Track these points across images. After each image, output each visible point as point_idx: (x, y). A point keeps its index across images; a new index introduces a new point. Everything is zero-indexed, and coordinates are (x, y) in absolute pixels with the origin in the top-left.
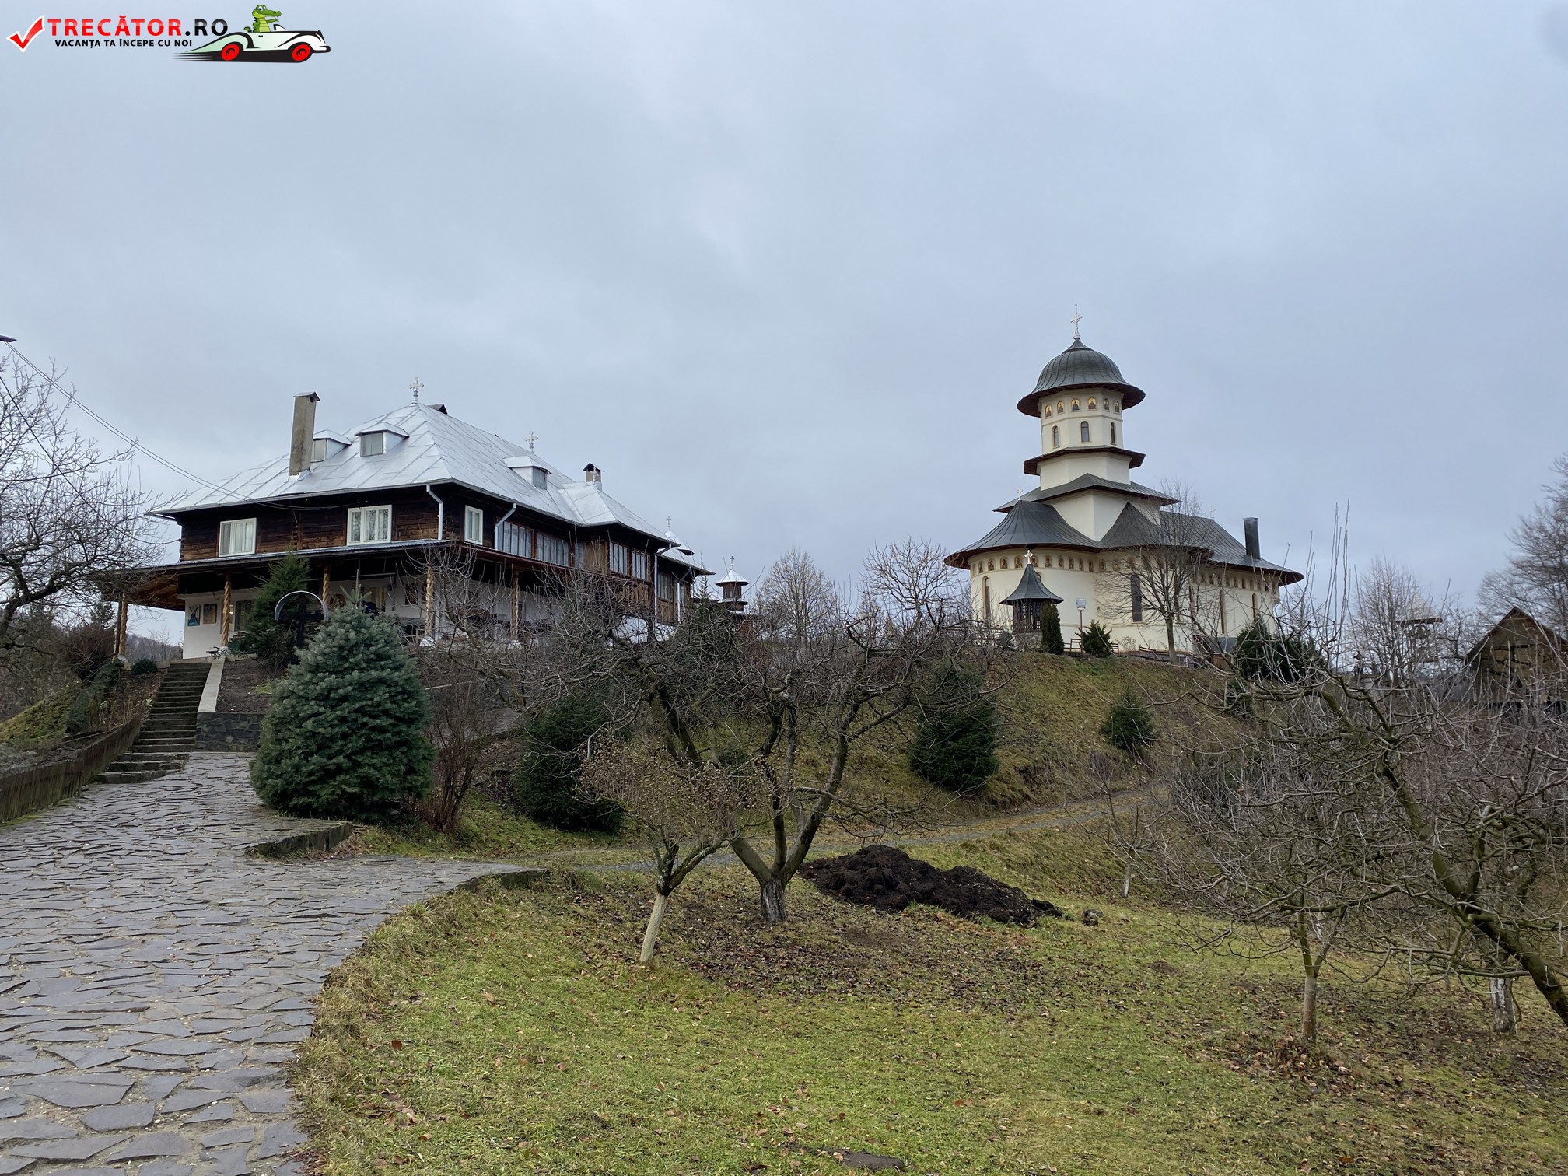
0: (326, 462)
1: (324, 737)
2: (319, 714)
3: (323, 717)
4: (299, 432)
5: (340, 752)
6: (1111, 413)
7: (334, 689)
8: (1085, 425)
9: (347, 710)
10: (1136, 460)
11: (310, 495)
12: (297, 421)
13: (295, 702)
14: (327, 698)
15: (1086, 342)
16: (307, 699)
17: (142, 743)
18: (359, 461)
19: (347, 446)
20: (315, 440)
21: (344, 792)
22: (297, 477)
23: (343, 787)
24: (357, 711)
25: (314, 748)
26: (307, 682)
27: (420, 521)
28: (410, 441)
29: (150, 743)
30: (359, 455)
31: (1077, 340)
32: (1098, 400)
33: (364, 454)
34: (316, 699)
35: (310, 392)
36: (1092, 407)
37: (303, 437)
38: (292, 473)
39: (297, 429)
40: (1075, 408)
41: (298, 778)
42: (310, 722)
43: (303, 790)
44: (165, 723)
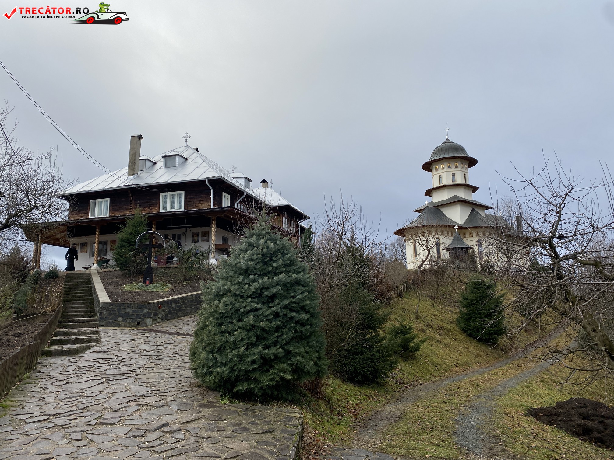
0: (145, 171)
1: (263, 329)
2: (257, 310)
3: (260, 312)
4: (133, 154)
5: (276, 343)
6: (464, 170)
7: (266, 288)
8: (453, 174)
9: (279, 306)
10: (474, 189)
11: (141, 186)
12: (131, 149)
13: (232, 299)
14: (260, 295)
15: (451, 139)
16: (242, 297)
17: (64, 322)
18: (163, 170)
19: (155, 163)
20: (141, 159)
21: (282, 378)
22: (132, 177)
23: (282, 374)
24: (286, 307)
25: (254, 339)
26: (239, 283)
27: (200, 199)
28: (189, 161)
29: (70, 322)
30: (163, 167)
31: (448, 138)
32: (459, 164)
33: (166, 166)
34: (250, 297)
35: (139, 134)
36: (456, 167)
37: (135, 157)
38: (129, 175)
39: (132, 153)
40: (449, 167)
41: (243, 367)
42: (251, 316)
43: (246, 377)
44: (73, 308)
